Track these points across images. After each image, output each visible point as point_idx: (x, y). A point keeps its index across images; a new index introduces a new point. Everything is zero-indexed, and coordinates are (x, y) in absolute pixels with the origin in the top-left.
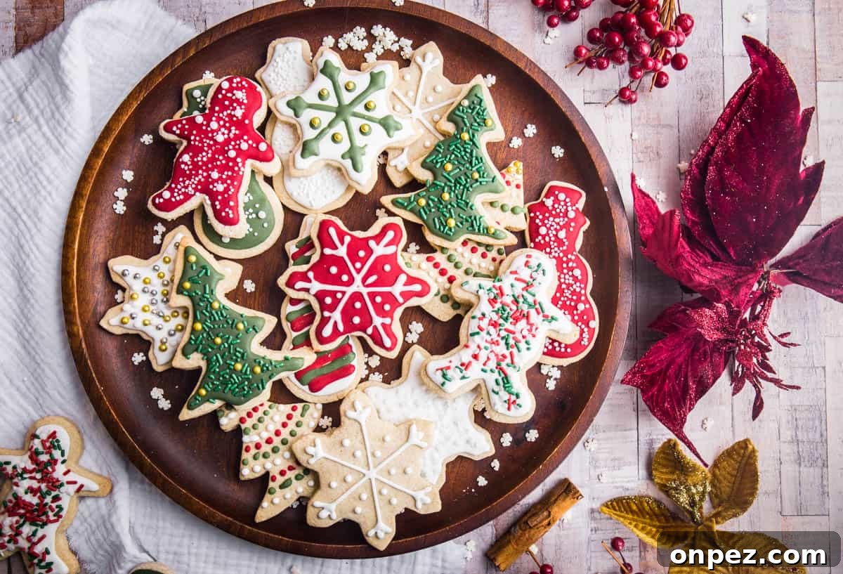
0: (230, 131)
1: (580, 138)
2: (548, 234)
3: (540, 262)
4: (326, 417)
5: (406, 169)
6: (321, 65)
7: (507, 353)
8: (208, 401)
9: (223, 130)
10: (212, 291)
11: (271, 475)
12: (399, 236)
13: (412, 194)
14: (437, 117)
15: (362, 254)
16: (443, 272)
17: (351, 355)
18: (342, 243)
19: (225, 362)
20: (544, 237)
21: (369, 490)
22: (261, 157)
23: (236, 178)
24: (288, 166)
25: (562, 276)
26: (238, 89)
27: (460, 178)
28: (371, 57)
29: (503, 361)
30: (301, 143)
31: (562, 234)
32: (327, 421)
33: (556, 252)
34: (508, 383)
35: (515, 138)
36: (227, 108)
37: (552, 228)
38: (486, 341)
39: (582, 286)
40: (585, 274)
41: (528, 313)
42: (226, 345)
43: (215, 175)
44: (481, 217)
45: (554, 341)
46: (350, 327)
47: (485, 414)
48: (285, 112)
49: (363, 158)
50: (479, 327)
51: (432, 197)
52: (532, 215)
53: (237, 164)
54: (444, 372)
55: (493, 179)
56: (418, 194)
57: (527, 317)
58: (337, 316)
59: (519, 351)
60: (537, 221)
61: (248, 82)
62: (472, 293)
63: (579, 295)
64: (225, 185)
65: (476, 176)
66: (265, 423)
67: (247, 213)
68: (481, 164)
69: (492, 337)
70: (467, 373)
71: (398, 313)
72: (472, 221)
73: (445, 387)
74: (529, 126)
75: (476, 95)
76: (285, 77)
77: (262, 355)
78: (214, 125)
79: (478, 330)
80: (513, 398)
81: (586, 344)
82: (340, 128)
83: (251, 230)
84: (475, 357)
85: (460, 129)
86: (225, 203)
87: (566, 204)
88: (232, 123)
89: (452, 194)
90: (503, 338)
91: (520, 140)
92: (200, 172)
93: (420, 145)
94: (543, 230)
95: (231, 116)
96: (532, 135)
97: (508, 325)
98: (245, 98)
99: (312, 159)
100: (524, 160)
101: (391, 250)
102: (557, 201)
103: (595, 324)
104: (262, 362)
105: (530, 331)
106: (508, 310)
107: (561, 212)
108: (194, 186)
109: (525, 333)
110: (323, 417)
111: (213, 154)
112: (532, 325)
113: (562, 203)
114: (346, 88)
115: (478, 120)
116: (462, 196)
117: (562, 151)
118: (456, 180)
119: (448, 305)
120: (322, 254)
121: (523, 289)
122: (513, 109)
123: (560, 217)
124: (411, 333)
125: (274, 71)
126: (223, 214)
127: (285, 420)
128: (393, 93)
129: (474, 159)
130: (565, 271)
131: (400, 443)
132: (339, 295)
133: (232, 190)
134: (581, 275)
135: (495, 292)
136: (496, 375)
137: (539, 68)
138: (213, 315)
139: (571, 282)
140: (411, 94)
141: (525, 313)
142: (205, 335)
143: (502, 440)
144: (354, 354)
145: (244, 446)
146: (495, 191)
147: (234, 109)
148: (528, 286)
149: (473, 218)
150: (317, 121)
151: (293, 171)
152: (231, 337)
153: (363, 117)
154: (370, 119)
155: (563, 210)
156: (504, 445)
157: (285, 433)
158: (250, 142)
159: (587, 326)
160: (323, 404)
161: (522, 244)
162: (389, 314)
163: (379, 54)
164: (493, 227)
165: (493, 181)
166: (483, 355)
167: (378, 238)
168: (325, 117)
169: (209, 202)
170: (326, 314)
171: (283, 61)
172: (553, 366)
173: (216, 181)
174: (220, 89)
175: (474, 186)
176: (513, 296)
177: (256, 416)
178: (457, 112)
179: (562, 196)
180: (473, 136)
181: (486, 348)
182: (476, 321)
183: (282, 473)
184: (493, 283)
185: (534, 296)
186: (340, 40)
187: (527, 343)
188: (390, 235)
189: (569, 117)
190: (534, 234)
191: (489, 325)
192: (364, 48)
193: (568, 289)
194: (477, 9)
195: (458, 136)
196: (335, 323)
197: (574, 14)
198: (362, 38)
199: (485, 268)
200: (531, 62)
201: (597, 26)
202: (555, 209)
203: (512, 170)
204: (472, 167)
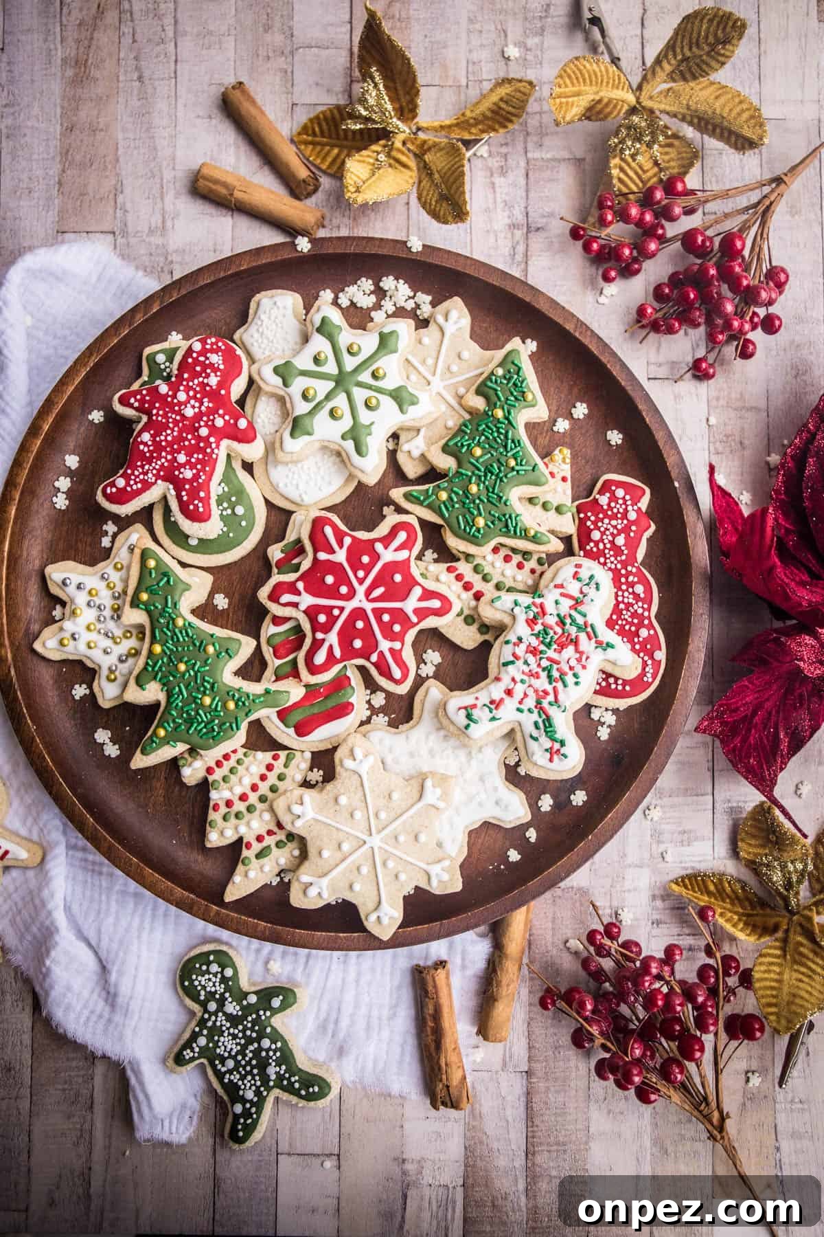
0: (202, 404)
1: (644, 419)
2: (602, 540)
3: (592, 573)
4: (315, 770)
5: (423, 455)
6: (317, 323)
7: (549, 688)
8: (168, 743)
9: (192, 402)
10: (175, 605)
11: (245, 841)
12: (413, 538)
13: (430, 487)
14: (462, 391)
15: (365, 559)
16: (467, 587)
17: (349, 690)
18: (341, 545)
19: (190, 694)
20: (597, 544)
21: (370, 861)
22: (240, 436)
23: (208, 462)
24: (274, 449)
25: (620, 593)
26: (212, 351)
27: (492, 466)
28: (378, 316)
29: (544, 698)
30: (290, 419)
31: (620, 541)
32: (317, 775)
33: (612, 563)
34: (551, 726)
35: (560, 420)
36: (199, 375)
37: (608, 533)
38: (523, 673)
39: (646, 606)
40: (648, 590)
41: (577, 637)
42: (192, 673)
43: (182, 458)
44: (517, 516)
45: (609, 675)
46: (349, 653)
47: (519, 770)
48: (272, 381)
49: (369, 439)
50: (514, 655)
51: (455, 489)
52: (582, 515)
53: (209, 445)
54: (469, 712)
55: (534, 468)
56: (438, 486)
57: (576, 642)
58: (333, 638)
59: (565, 686)
60: (589, 523)
61: (225, 344)
62: (505, 612)
63: (642, 617)
64: (194, 471)
65: (512, 463)
66: (239, 774)
67: (221, 508)
68: (519, 449)
69: (531, 667)
70: (498, 713)
71: (411, 635)
72: (507, 521)
73: (470, 729)
74: (578, 404)
75: (513, 363)
76: (271, 338)
77: (237, 686)
78: (182, 396)
79: (512, 659)
80: (557, 746)
81: (650, 680)
82: (341, 401)
83: (225, 529)
84: (509, 692)
85: (491, 404)
86: (194, 494)
87: (625, 503)
88: (205, 394)
89: (482, 485)
90: (544, 669)
91: (567, 422)
92: (164, 454)
93: (440, 424)
94: (596, 535)
95: (203, 385)
96: (581, 417)
97: (551, 653)
98: (221, 362)
99: (305, 439)
100: (571, 447)
101: (403, 555)
102: (613, 498)
103: (661, 655)
104: (237, 696)
105: (579, 660)
106: (551, 633)
107: (618, 512)
108: (155, 472)
109: (573, 663)
110: (311, 769)
111: (180, 432)
112: (582, 653)
113: (621, 501)
114: (349, 352)
115: (515, 394)
116: (494, 489)
118: (486, 468)
119: (474, 628)
120: (315, 559)
121: (570, 608)
122: (557, 383)
123: (617, 519)
124: (425, 664)
125: (258, 330)
126: (191, 507)
127: (264, 771)
128: (407, 360)
129: (510, 441)
130: (624, 587)
131: (410, 802)
133: (203, 477)
134: (644, 593)
135: (535, 610)
136: (535, 716)
137: (592, 331)
138: (176, 634)
139: (631, 601)
140: (430, 361)
141: (573, 637)
142: (165, 660)
143: (540, 803)
144: (353, 688)
145: (212, 804)
146: (537, 484)
147: (208, 376)
148: (577, 603)
149: (508, 516)
150: (311, 392)
151: (280, 454)
152: (198, 663)
153: (370, 387)
154: (380, 391)
155: (621, 510)
156: (543, 809)
157: (264, 788)
158: (227, 418)
159: (652, 657)
160: (313, 753)
161: (569, 552)
162: (400, 637)
163: (390, 312)
164: (533, 529)
165: (533, 470)
166: (519, 690)
167: (387, 540)
168: (322, 388)
169: (173, 492)
170: (319, 636)
171: (269, 318)
172: (607, 710)
173: (183, 466)
174: (190, 351)
175: (510, 475)
176: (558, 615)
177: (227, 765)
178: (489, 384)
179: (620, 493)
180: (509, 413)
181: (522, 681)
182: (510, 646)
183: (260, 839)
184: (532, 600)
185: (585, 616)
186: (341, 295)
187: (575, 675)
188: (402, 536)
189: (630, 392)
190: (584, 540)
191: (526, 652)
192: (371, 305)
193: (628, 610)
194: (513, 259)
195: (490, 413)
196: (331, 647)
197: (636, 266)
198: (368, 292)
199: (522, 582)
200: (582, 323)
201: (666, 281)
202: (610, 508)
203: (556, 457)
204: (507, 452)
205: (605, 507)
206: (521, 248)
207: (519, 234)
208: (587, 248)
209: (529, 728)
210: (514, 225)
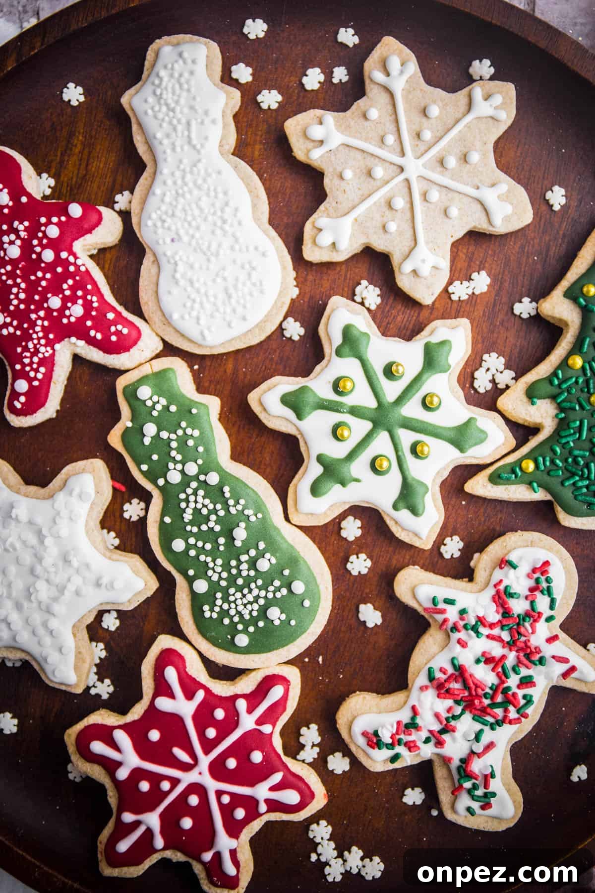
0: (16, 231)
23: (83, 281)
43: (55, 302)
53: (66, 263)
64: (80, 302)
88: (8, 219)
92: (33, 316)
108: (43, 342)
111: (25, 279)
126: (114, 338)
133: (93, 299)
158: (55, 220)
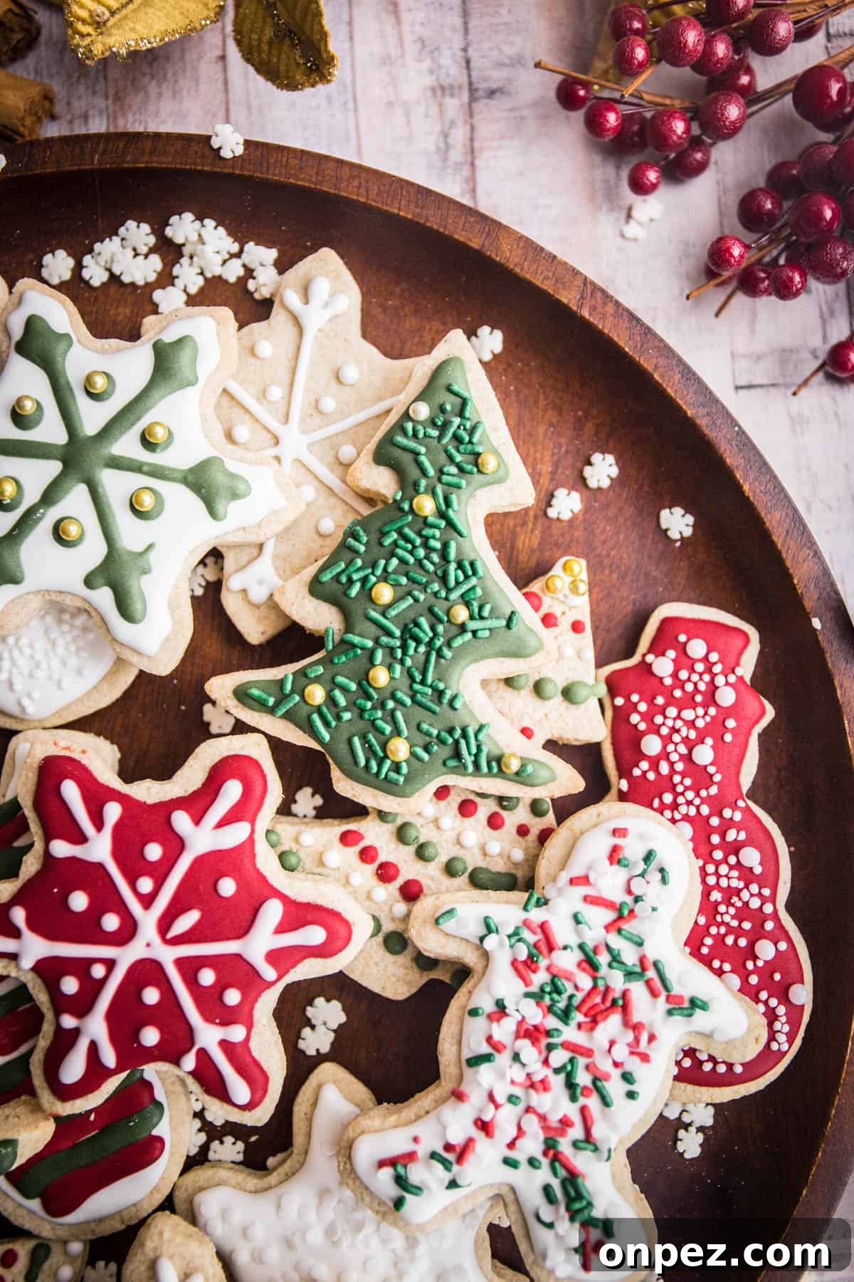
1: (739, 488)
2: (665, 755)
3: (650, 846)
5: (270, 598)
6: (18, 331)
12: (258, 790)
13: (286, 672)
14: (347, 451)
15: (154, 852)
16: (386, 873)
17: (150, 1111)
18: (99, 824)
20: (654, 763)
25: (711, 868)
27: (417, 625)
28: (169, 299)
29: (562, 1134)
31: (704, 754)
33: (689, 803)
34: (579, 1196)
35: (561, 493)
37: (676, 738)
38: (513, 1082)
39: (766, 892)
40: (771, 858)
41: (625, 994)
44: (481, 728)
46: (132, 1054)
49: (147, 581)
50: (490, 1041)
51: (340, 679)
52: (619, 701)
54: (400, 1169)
55: (510, 620)
56: (302, 673)
57: (623, 1005)
58: (96, 1027)
59: (606, 1102)
60: (635, 718)
62: (466, 942)
63: (759, 918)
65: (461, 614)
68: (474, 581)
69: (529, 1068)
70: (462, 1173)
71: (267, 1002)
72: (457, 742)
73: (406, 1207)
74: (597, 458)
75: (449, 389)
79: (485, 1049)
81: (784, 1046)
82: (75, 502)
84: (485, 1126)
85: (409, 487)
87: (709, 669)
89: (398, 667)
90: (557, 1071)
91: (576, 496)
93: (306, 531)
94: (651, 745)
96: (606, 483)
97: (570, 1033)
99: (7, 592)
100: (586, 552)
101: (236, 835)
102: (684, 660)
103: (803, 993)
105: (633, 1045)
106: (570, 989)
107: (696, 690)
109: (620, 1052)
112: (637, 1028)
113: (700, 667)
114: (90, 394)
115: (458, 458)
116: (424, 672)
117: (690, 519)
118: (405, 629)
120: (47, 857)
121: (607, 928)
122: (552, 415)
123: (694, 706)
124: (313, 1027)
128: (225, 391)
129: (453, 566)
130: (718, 855)
132: (98, 971)
134: (761, 864)
135: (531, 938)
136: (544, 1175)
137: (617, 304)
139: (735, 883)
140: (276, 393)
144: (159, 1106)
146: (517, 653)
148: (621, 917)
149: (458, 733)
150: (10, 490)
153: (139, 468)
154: (158, 473)
155: (702, 687)
159: (785, 999)
160: (88, 1243)
161: (597, 789)
162: (241, 1015)
163: (193, 290)
164: (516, 748)
165: (508, 626)
166: (506, 1119)
167: (198, 803)
168: (34, 476)
170: (69, 1021)
175: (457, 642)
176: (581, 947)
178: (400, 439)
179: (697, 648)
180: (448, 503)
181: (512, 1099)
182: (481, 1022)
184: (524, 915)
185: (640, 944)
186: (87, 260)
187: (627, 1077)
188: (232, 791)
189: (706, 431)
190: (627, 755)
191: (518, 1036)
192: (152, 277)
193: (729, 904)
194: (445, 159)
195: (406, 506)
196: (93, 1047)
197: (699, 156)
198: (144, 250)
199: (500, 855)
200: (596, 288)
201: (762, 183)
202: (680, 684)
203: (558, 583)
204: (449, 590)
205: (668, 681)
206: (459, 135)
207: (454, 105)
208: (594, 124)
209: (533, 1198)
210: (442, 88)
